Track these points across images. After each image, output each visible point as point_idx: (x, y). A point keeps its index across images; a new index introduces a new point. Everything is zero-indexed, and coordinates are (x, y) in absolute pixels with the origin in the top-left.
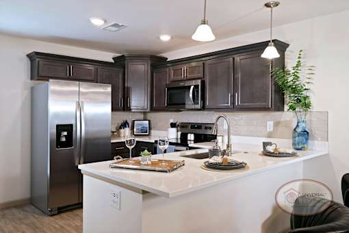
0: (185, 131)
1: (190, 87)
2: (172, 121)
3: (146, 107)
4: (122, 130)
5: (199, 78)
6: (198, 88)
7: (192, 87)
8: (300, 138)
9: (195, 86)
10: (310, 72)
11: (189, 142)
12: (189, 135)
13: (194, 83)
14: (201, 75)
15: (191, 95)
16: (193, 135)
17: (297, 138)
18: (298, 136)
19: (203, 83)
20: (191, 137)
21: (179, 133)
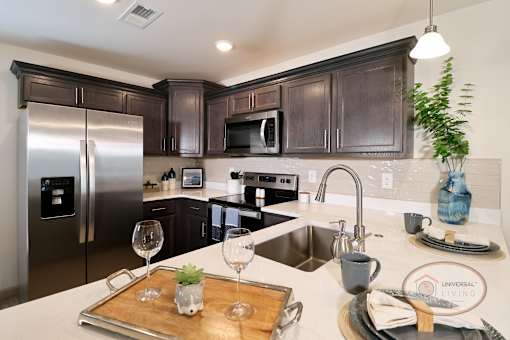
0: (251, 184)
1: (260, 121)
2: (232, 170)
3: (197, 151)
4: (165, 182)
5: (274, 109)
6: (274, 123)
7: (264, 122)
8: (457, 203)
9: (268, 120)
10: (464, 93)
11: (257, 201)
12: (258, 190)
13: (266, 116)
14: (276, 104)
15: (262, 134)
16: (263, 191)
17: (451, 204)
18: (455, 201)
19: (281, 115)
20: (260, 193)
21: (243, 187)
